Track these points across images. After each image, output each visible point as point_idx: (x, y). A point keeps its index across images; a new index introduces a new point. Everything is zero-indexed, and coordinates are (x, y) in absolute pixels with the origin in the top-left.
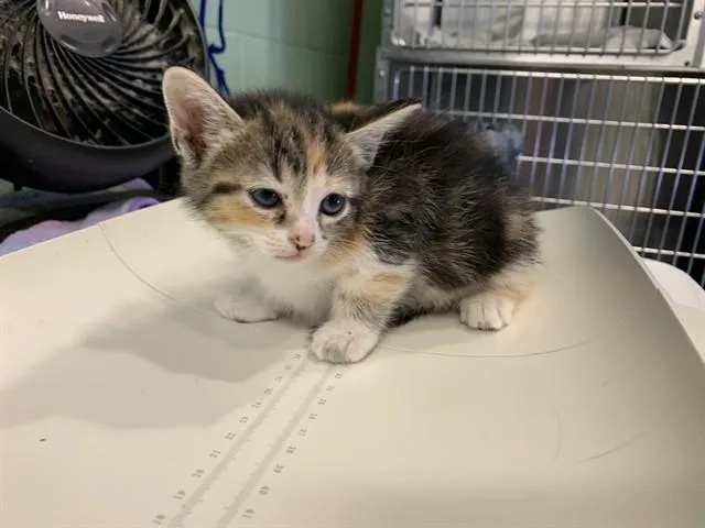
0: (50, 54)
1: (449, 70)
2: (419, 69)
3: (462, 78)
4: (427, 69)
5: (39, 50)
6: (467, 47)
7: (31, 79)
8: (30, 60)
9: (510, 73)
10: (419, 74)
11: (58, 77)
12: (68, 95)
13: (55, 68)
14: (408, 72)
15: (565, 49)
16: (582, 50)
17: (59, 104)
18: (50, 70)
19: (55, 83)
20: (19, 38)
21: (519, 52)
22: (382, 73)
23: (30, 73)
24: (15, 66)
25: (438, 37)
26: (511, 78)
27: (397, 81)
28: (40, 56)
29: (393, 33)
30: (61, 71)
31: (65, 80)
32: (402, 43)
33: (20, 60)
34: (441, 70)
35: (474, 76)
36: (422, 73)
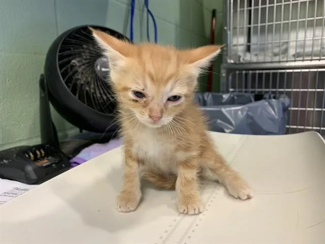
0: (99, 84)
1: (254, 72)
2: (241, 72)
3: (261, 75)
4: (244, 72)
5: (96, 83)
6: (262, 61)
7: (93, 93)
8: (92, 86)
9: (283, 71)
10: (240, 74)
11: (102, 91)
12: (105, 97)
13: (100, 88)
14: (235, 74)
15: (310, 58)
16: (318, 58)
17: (102, 101)
18: (99, 90)
19: (100, 94)
20: (89, 79)
21: (287, 61)
22: (224, 75)
23: (92, 91)
24: (87, 88)
25: (248, 57)
26: (284, 73)
27: (230, 78)
28: (96, 85)
29: (228, 58)
30: (103, 89)
31: (104, 92)
32: (232, 61)
33: (90, 87)
34: (251, 72)
35: (266, 73)
36: (242, 74)
